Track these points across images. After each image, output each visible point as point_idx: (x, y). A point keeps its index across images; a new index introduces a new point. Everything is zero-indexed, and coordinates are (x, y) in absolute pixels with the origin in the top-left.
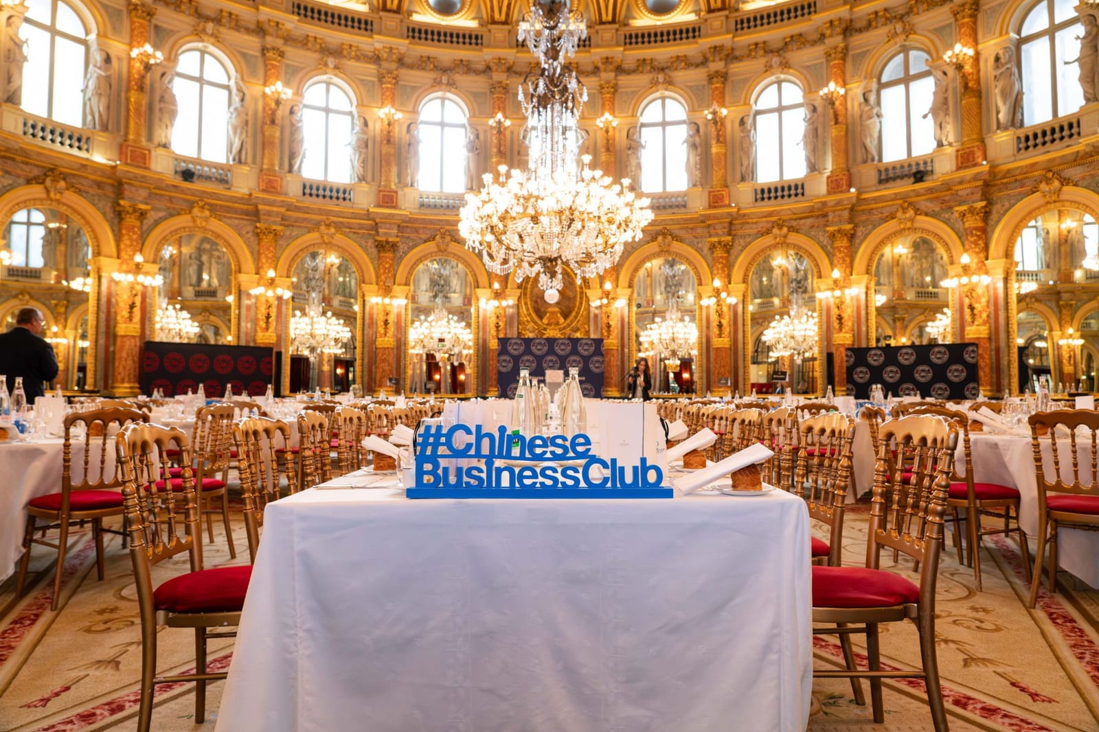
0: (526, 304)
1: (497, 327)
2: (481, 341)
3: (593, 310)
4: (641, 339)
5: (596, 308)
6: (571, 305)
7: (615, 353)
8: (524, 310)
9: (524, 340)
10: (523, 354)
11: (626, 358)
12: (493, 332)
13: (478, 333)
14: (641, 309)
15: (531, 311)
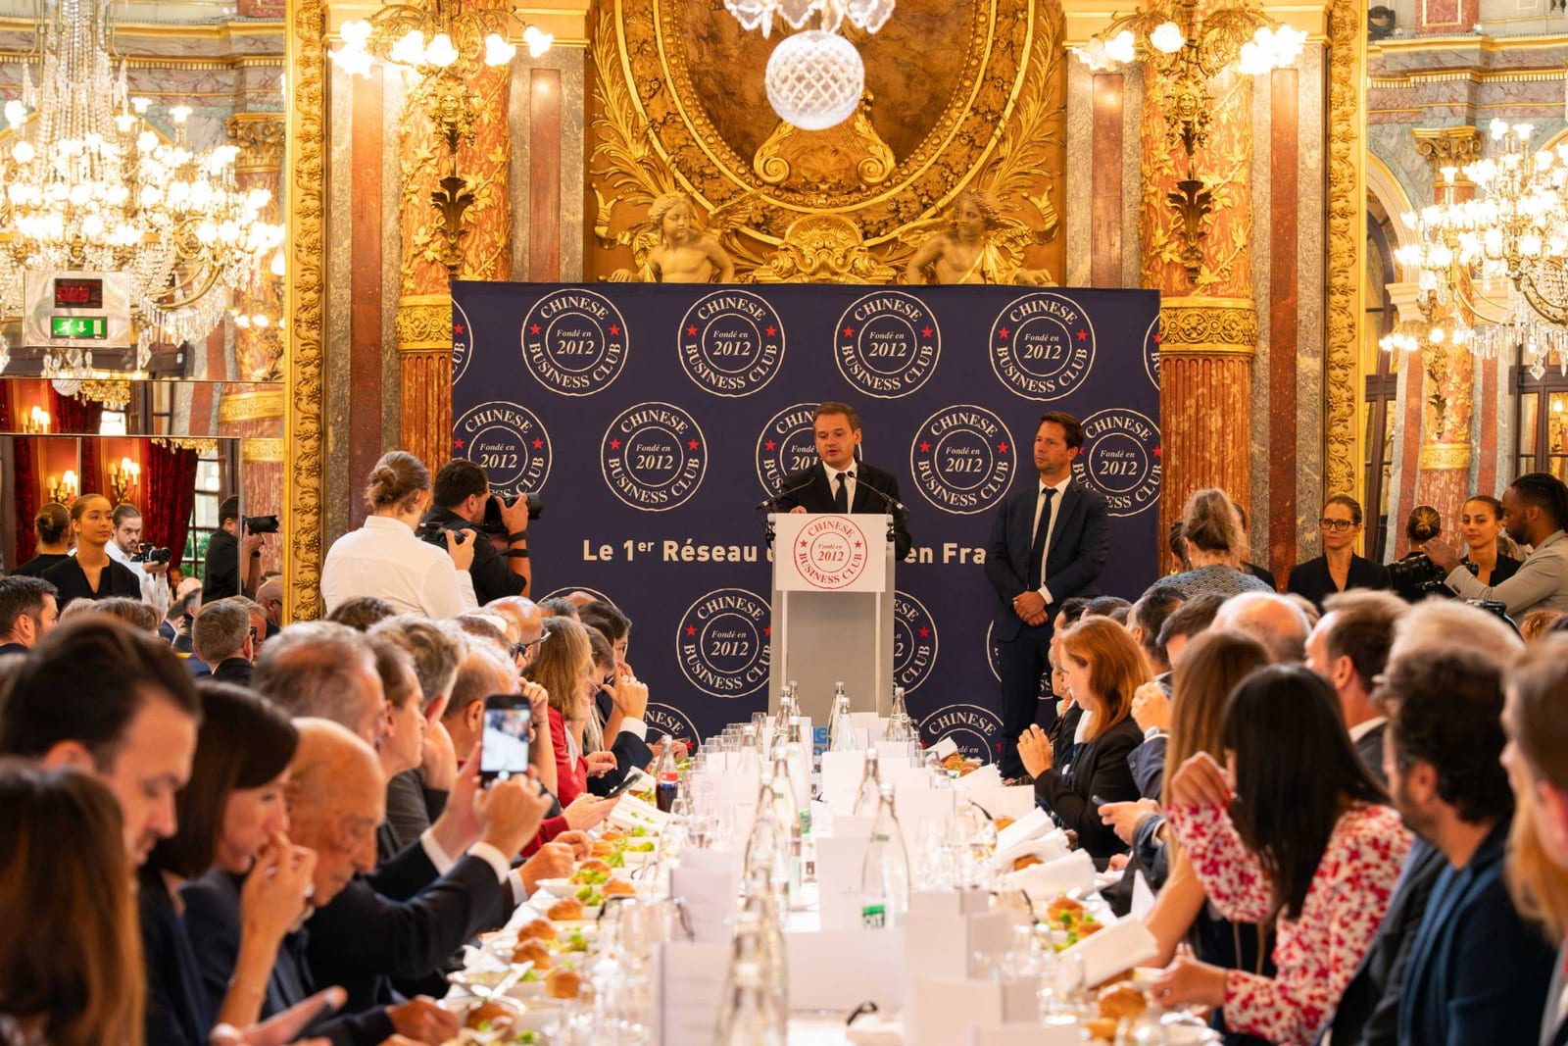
0: (641, 49)
1: (451, 199)
2: (341, 295)
3: (1082, 87)
4: (1404, 255)
5: (1110, 78)
6: (944, 58)
7: (1232, 379)
8: (624, 97)
9: (632, 295)
10: (626, 392)
11: (1306, 417)
12: (423, 229)
13: (324, 247)
14: (1399, 46)
15: (679, 99)
